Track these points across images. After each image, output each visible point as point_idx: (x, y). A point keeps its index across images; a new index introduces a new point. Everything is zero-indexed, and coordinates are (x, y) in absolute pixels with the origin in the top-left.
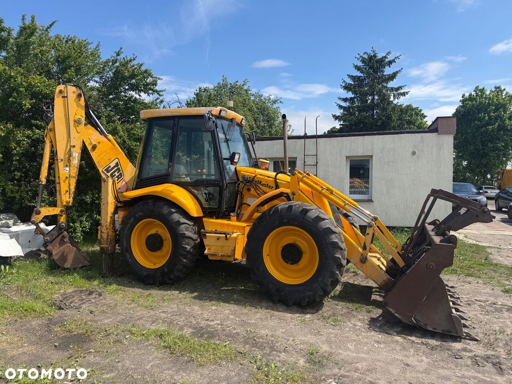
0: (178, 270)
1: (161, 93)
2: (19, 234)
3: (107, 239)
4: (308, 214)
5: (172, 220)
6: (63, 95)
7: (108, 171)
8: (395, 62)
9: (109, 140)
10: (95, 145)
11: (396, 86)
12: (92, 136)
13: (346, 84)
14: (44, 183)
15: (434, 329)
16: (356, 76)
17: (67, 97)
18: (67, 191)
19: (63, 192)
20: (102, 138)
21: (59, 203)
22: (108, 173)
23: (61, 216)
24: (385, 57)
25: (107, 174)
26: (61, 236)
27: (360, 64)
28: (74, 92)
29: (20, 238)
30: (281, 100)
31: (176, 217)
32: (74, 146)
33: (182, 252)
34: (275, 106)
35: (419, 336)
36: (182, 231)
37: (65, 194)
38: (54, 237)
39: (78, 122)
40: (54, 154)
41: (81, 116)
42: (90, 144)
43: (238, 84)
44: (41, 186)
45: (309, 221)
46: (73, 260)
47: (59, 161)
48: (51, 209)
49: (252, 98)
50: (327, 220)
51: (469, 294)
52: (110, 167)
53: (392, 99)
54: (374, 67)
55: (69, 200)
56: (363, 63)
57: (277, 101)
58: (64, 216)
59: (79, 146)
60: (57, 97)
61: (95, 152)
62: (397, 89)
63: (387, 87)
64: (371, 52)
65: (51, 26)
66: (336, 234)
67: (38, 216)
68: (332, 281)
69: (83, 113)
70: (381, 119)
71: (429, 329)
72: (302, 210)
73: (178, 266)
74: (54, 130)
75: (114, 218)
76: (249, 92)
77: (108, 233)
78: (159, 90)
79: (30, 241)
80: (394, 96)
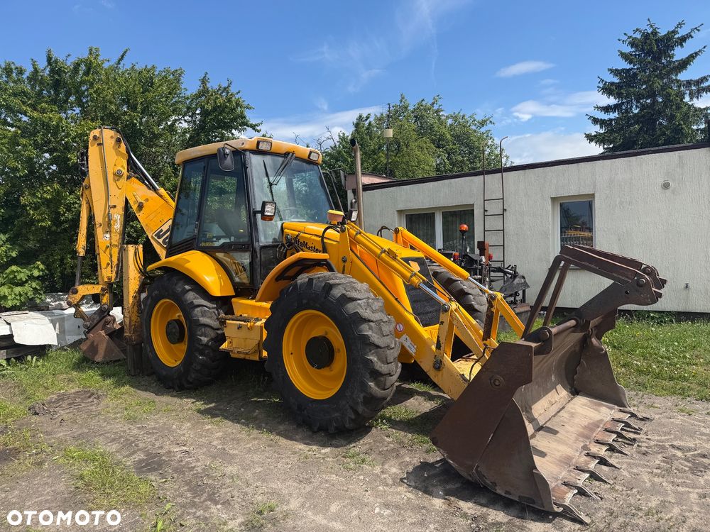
0: (195, 370)
1: (258, 128)
2: (64, 318)
3: (130, 326)
4: (331, 292)
5: (186, 301)
6: (98, 142)
7: (159, 236)
8: (692, 37)
9: (161, 196)
10: (141, 203)
11: (696, 78)
12: (138, 191)
13: (605, 84)
14: (81, 255)
15: (507, 492)
16: (623, 70)
17: (102, 144)
18: (108, 264)
19: (104, 265)
20: (151, 194)
21: (100, 279)
22: (159, 238)
23: (104, 295)
24: (674, 32)
25: (159, 240)
26: (103, 321)
27: (628, 49)
28: (112, 137)
29: (66, 322)
30: (491, 119)
31: (191, 296)
32: (115, 207)
33: (197, 345)
34: (483, 130)
35: (483, 501)
36: (196, 316)
37: (106, 268)
38: (95, 322)
39: (118, 175)
40: (91, 218)
41: (122, 166)
42: (135, 203)
43: (424, 103)
44: (79, 259)
45: (332, 302)
46: (105, 352)
47: (97, 226)
48: (90, 286)
49: (450, 121)
50: (360, 300)
51: (669, 433)
52: (162, 230)
53: (687, 99)
54: (652, 52)
55: (110, 275)
56: (632, 47)
57: (486, 121)
58: (107, 295)
59: (121, 205)
60: (92, 146)
61: (142, 212)
62: (698, 82)
63: (678, 81)
64: (647, 28)
65: (123, 56)
66: (371, 324)
67: (74, 296)
68: (364, 397)
69: (125, 163)
70: (664, 134)
71: (499, 491)
72: (325, 285)
73: (194, 365)
74: (90, 186)
75: (140, 299)
76: (441, 113)
77: (130, 318)
78: (254, 124)
79: (79, 327)
80: (690, 94)
